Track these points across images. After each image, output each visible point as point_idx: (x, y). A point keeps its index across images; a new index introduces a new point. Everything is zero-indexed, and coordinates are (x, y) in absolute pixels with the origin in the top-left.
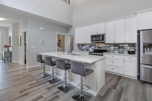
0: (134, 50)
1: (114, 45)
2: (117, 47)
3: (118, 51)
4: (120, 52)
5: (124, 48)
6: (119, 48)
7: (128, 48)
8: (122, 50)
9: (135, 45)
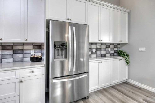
0: (40, 55)
1: (2, 46)
2: (11, 52)
3: (11, 60)
4: (17, 60)
5: (24, 52)
6: (15, 52)
7: (32, 52)
8: (20, 56)
9: (42, 46)
